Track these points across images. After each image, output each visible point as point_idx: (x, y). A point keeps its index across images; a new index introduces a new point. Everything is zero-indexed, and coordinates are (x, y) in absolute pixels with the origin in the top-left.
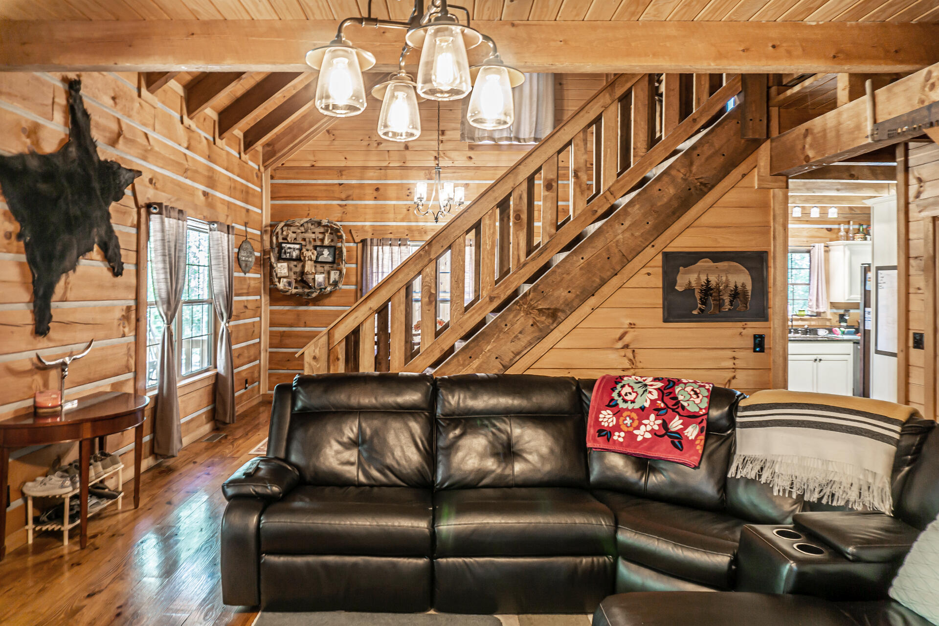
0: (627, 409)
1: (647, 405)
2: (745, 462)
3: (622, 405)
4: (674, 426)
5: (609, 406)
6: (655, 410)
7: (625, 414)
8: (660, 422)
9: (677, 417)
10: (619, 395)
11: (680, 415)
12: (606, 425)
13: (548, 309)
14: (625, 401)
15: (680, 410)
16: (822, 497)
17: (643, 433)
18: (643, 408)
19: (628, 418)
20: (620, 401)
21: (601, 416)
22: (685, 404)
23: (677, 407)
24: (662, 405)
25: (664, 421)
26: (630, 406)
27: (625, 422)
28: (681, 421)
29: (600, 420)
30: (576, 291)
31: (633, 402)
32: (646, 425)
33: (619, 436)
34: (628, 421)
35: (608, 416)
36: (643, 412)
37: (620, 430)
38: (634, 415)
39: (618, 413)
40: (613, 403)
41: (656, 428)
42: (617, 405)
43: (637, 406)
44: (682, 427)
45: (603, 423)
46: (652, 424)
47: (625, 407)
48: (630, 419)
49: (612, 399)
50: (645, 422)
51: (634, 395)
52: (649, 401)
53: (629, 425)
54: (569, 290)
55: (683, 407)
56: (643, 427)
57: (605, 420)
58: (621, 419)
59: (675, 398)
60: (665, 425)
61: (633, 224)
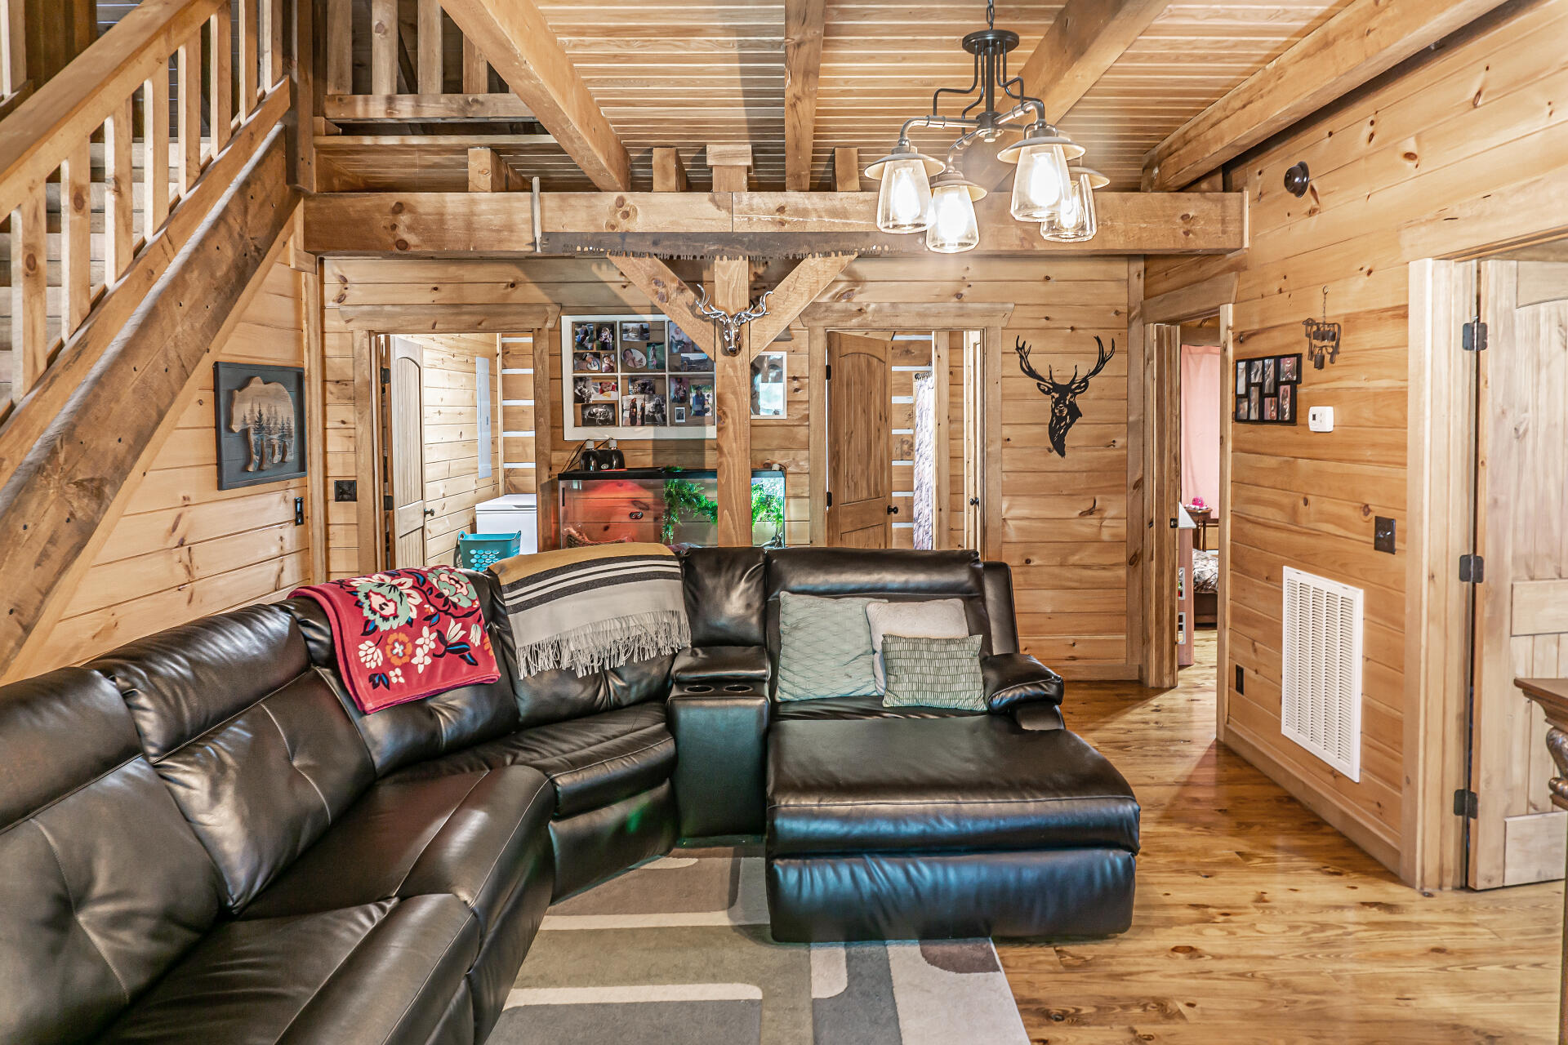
0: (391, 631)
1: (414, 615)
2: (535, 654)
3: (383, 626)
4: (453, 634)
5: (366, 634)
6: (425, 619)
7: (390, 641)
8: (435, 635)
9: (453, 622)
10: (374, 612)
11: (454, 617)
12: (373, 665)
13: (92, 480)
14: (385, 618)
15: (452, 610)
16: (603, 665)
17: (421, 660)
18: (410, 622)
19: (397, 645)
20: (379, 621)
21: (361, 654)
22: (455, 599)
23: (448, 609)
24: (432, 610)
25: (438, 632)
26: (394, 624)
27: (395, 651)
28: (460, 625)
29: (363, 660)
30: (129, 438)
31: (395, 616)
32: (421, 646)
33: (397, 676)
34: (399, 649)
35: (371, 651)
36: (412, 628)
37: (393, 668)
38: (402, 637)
39: (381, 641)
40: (371, 628)
41: (433, 645)
42: (376, 627)
43: (402, 621)
44: (463, 632)
45: (368, 665)
46: (427, 641)
47: (387, 628)
48: (400, 644)
49: (368, 622)
50: (419, 641)
51: (391, 605)
52: (414, 609)
53: (401, 654)
54: (120, 435)
55: (455, 605)
56: (419, 650)
57: (369, 657)
58: (388, 648)
59: (440, 595)
60: (441, 638)
61: (193, 307)
